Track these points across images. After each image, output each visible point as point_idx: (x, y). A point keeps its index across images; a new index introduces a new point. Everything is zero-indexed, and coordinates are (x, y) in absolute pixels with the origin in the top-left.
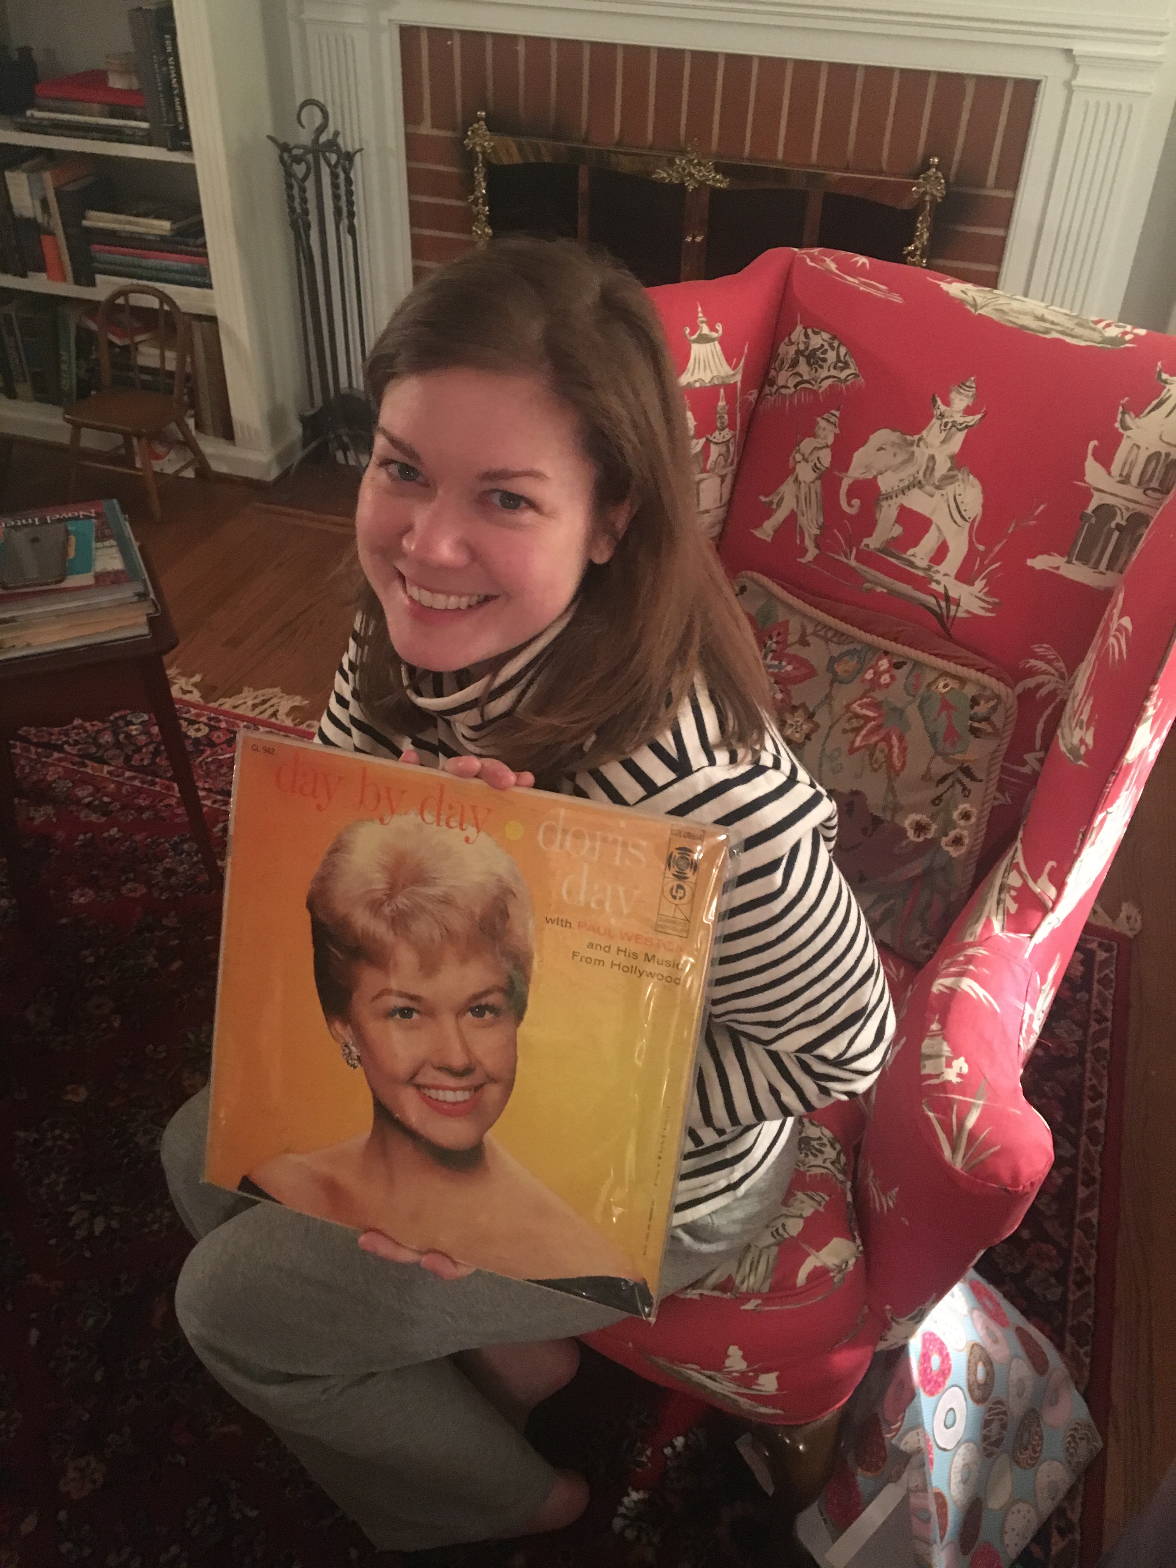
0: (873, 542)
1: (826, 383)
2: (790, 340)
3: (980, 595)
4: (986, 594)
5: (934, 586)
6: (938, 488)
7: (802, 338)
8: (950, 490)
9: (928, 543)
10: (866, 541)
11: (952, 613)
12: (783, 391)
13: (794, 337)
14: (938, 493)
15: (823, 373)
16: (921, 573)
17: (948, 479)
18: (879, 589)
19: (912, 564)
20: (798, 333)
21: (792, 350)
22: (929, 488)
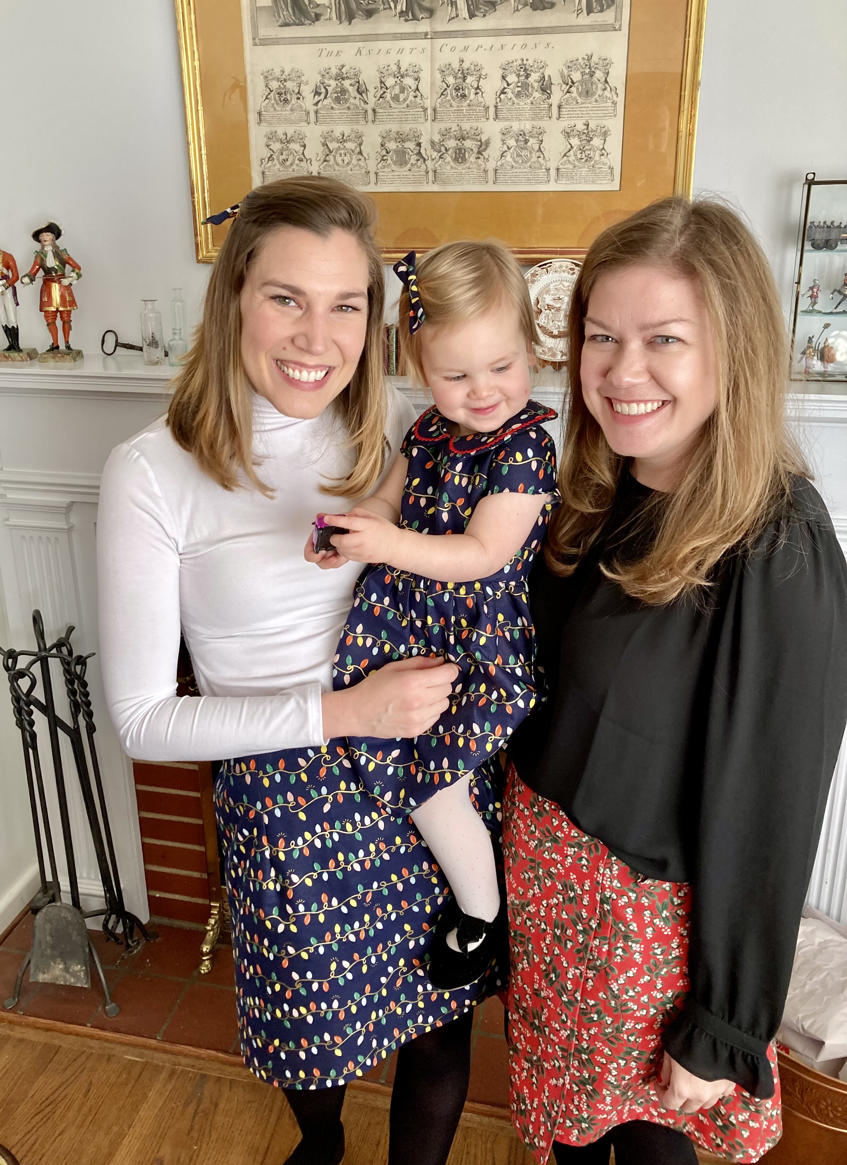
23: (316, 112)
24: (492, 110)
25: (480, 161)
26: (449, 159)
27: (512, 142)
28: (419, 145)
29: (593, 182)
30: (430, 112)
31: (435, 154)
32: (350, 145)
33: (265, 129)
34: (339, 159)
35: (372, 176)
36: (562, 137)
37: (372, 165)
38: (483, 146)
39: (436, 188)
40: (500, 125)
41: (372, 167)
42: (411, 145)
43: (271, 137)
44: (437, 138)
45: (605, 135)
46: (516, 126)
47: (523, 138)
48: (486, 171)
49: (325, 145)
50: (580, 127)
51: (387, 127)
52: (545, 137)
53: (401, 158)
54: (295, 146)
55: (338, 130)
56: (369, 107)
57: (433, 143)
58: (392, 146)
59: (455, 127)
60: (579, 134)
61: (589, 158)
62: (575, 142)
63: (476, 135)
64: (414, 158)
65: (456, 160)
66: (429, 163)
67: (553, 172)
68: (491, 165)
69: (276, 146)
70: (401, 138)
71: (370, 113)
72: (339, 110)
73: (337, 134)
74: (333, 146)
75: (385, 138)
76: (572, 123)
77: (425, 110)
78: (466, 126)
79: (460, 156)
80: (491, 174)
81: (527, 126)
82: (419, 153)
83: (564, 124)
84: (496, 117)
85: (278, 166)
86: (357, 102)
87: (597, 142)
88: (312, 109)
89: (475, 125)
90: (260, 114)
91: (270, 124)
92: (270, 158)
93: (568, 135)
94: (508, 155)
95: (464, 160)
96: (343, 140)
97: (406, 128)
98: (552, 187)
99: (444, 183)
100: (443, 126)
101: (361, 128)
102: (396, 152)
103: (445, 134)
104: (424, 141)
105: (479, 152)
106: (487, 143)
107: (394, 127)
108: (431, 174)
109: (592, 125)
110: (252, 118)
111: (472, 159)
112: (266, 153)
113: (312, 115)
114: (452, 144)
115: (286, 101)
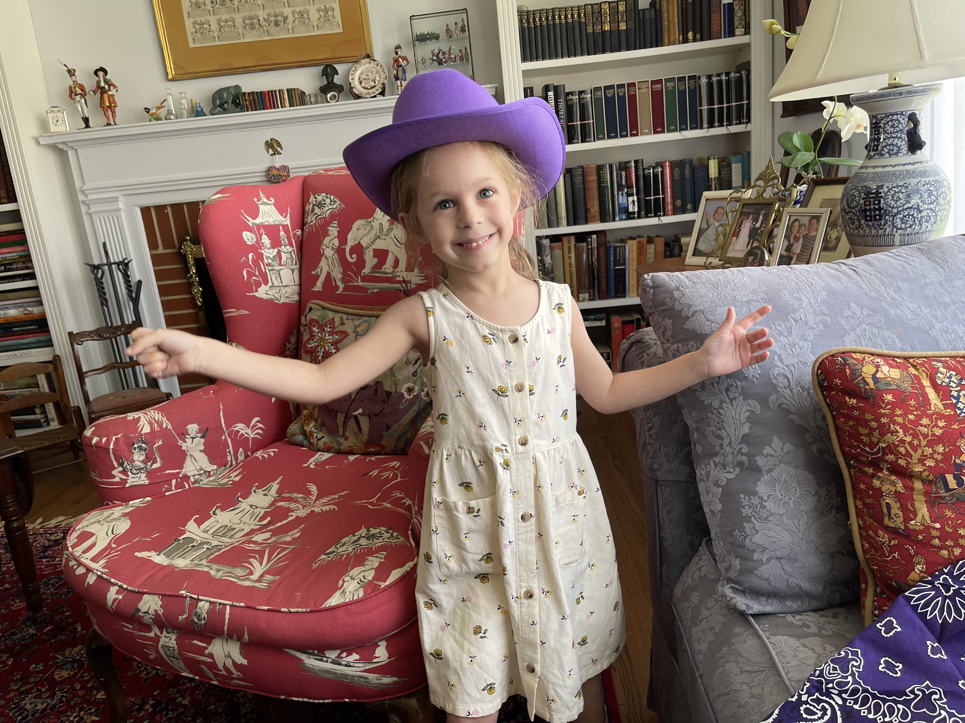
0: (366, 271)
1: (329, 212)
2: (309, 203)
3: (418, 274)
4: (421, 273)
5: (398, 279)
6: (386, 235)
8: (392, 234)
9: (390, 260)
10: (363, 271)
11: (409, 288)
14: (387, 237)
15: (326, 209)
16: (390, 275)
17: (390, 230)
18: (375, 291)
19: (386, 273)
22: (383, 237)
23: (213, 11)
24: (286, 4)
25: (286, 25)
26: (272, 25)
27: (297, 16)
28: (259, 20)
29: (333, 30)
30: (261, 6)
31: (266, 24)
32: (230, 23)
33: (192, 20)
34: (226, 30)
35: (241, 35)
36: (316, 13)
37: (240, 31)
38: (286, 19)
39: (269, 38)
40: (291, 9)
41: (241, 32)
42: (255, 21)
43: (195, 23)
44: (266, 17)
45: (333, 10)
46: (298, 9)
47: (301, 14)
48: (288, 29)
49: (219, 24)
50: (323, 7)
51: (244, 14)
52: (310, 13)
53: (252, 27)
54: (206, 26)
55: (224, 17)
56: (235, 7)
57: (264, 19)
58: (248, 22)
59: (272, 12)
60: (323, 10)
61: (328, 20)
62: (322, 14)
63: (282, 14)
64: (257, 27)
65: (275, 25)
66: (264, 28)
67: (315, 27)
68: (290, 27)
69: (197, 27)
70: (251, 18)
71: (236, 9)
72: (223, 9)
73: (224, 18)
74: (222, 24)
75: (244, 19)
76: (319, 6)
77: (259, 6)
78: (277, 11)
79: (277, 24)
80: (291, 30)
81: (301, 9)
82: (260, 24)
83: (316, 6)
84: (289, 6)
85: (200, 35)
86: (230, 5)
87: (330, 13)
88: (211, 9)
89: (280, 10)
90: (188, 13)
91: (193, 17)
92: (196, 32)
93: (318, 11)
94: (296, 21)
95: (279, 25)
96: (226, 21)
97: (252, 14)
98: (317, 33)
99: (272, 35)
100: (268, 12)
101: (234, 15)
102: (250, 24)
103: (269, 15)
104: (261, 18)
105: (285, 21)
106: (287, 17)
107: (248, 14)
108: (266, 32)
109: (327, 7)
110: (185, 15)
111: (282, 24)
112: (194, 30)
113: (212, 12)
114: (272, 19)
115: (199, 7)
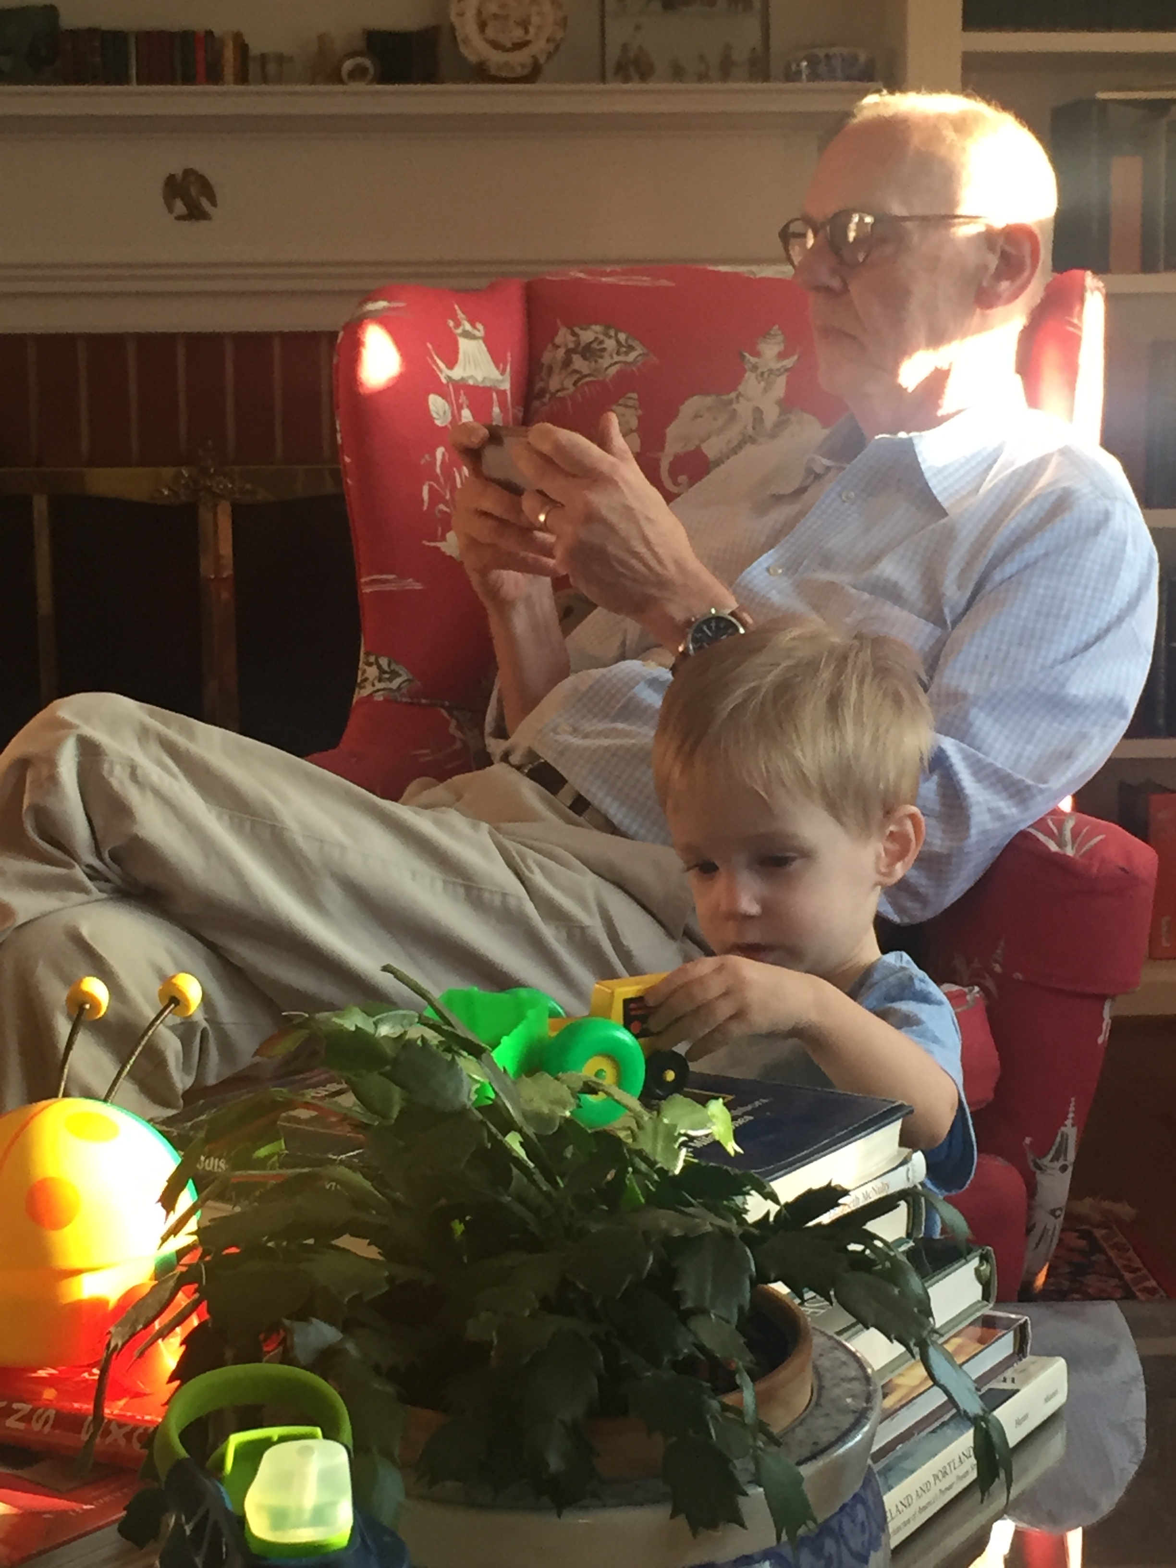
1: (613, 370)
2: (554, 345)
7: (571, 338)
12: (559, 394)
13: (558, 340)
15: (605, 362)
20: (563, 336)
21: (561, 353)
